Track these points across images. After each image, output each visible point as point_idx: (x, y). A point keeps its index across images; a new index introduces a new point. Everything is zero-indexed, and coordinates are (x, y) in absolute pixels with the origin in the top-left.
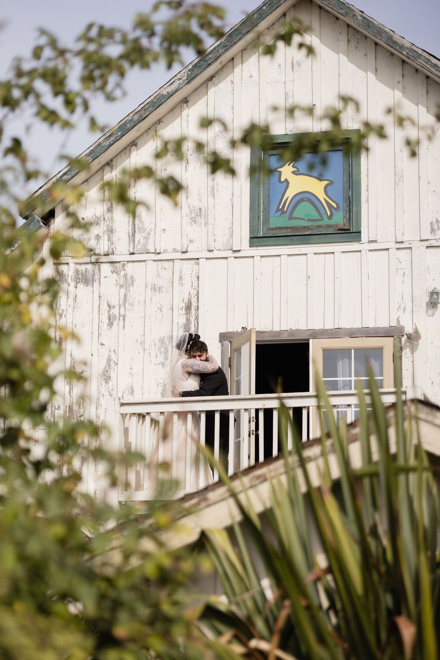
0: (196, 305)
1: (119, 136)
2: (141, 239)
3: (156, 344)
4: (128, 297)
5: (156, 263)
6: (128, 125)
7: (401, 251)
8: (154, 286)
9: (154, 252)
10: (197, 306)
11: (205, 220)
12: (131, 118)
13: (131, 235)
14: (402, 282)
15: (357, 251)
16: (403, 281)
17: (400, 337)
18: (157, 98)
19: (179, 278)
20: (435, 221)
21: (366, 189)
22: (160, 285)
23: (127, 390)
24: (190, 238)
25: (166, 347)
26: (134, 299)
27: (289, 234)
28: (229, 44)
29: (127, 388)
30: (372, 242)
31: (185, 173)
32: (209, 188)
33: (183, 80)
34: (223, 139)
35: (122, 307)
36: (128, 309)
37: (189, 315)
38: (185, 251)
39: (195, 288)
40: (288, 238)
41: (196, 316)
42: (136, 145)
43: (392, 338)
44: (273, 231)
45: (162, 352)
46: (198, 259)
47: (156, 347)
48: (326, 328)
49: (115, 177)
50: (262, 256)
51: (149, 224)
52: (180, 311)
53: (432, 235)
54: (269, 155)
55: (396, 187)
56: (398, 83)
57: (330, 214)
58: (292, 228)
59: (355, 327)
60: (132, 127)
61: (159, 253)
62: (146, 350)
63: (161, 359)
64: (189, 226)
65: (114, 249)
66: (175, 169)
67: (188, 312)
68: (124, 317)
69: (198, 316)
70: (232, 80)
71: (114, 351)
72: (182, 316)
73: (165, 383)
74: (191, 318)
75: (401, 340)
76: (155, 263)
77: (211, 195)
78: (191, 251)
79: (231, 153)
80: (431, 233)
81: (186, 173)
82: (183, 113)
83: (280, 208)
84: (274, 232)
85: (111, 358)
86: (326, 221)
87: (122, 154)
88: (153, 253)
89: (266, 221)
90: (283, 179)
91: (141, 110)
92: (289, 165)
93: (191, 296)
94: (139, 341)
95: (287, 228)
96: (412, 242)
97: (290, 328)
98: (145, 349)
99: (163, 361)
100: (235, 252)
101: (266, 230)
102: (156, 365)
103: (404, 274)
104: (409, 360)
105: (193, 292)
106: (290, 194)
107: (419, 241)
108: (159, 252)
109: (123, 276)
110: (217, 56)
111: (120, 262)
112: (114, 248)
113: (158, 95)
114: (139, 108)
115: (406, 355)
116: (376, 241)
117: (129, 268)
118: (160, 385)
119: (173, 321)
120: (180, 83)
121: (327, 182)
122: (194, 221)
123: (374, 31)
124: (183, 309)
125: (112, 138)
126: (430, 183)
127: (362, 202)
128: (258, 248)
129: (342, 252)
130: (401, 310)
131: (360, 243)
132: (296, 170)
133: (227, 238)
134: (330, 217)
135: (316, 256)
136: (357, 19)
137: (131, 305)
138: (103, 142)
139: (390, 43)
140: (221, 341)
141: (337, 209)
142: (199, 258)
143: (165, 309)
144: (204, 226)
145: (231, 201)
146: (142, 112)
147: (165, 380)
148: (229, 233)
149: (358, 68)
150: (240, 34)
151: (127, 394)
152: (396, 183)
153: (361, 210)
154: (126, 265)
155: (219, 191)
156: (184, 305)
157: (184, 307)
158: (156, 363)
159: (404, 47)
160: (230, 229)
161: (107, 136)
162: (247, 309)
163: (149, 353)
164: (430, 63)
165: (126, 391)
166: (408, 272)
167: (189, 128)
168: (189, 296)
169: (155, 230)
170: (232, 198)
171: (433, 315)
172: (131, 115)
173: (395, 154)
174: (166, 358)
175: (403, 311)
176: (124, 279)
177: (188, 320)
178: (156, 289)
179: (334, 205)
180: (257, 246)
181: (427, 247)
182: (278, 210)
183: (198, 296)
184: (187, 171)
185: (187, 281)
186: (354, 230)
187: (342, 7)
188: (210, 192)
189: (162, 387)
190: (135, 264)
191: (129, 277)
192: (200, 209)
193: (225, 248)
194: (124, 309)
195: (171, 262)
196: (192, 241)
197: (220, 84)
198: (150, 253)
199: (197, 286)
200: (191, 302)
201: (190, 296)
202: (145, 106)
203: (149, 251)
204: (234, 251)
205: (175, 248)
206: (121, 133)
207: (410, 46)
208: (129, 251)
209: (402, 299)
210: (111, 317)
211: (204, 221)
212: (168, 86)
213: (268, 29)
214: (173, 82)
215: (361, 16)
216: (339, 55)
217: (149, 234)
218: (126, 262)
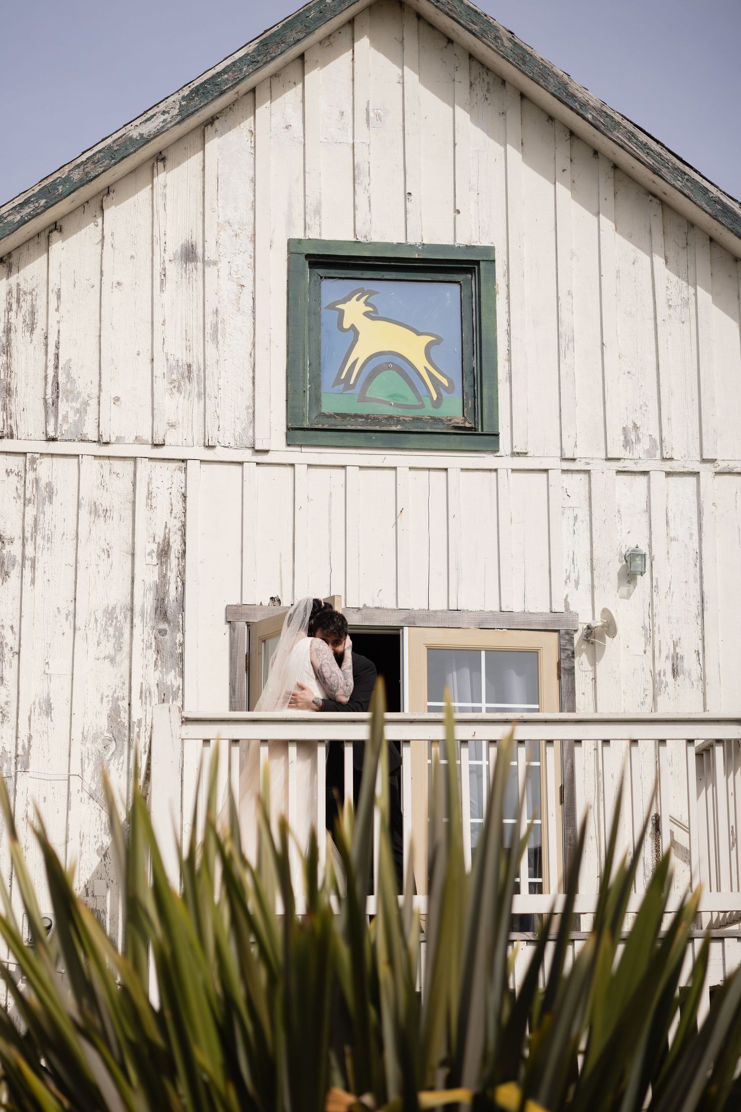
0: (180, 548)
1: (41, 207)
2: (69, 411)
3: (98, 619)
4: (41, 522)
5: (99, 461)
6: (60, 188)
7: (570, 475)
8: (94, 507)
9: (96, 440)
10: (181, 551)
11: (198, 387)
12: (66, 174)
13: (51, 403)
14: (572, 532)
15: (490, 470)
16: (574, 531)
17: (571, 633)
18: (119, 142)
19: (146, 494)
20: (631, 426)
21: (506, 357)
22: (106, 504)
23: (37, 706)
24: (169, 420)
25: (118, 624)
26: (53, 528)
27: (359, 428)
28: (262, 60)
29: (37, 702)
30: (519, 454)
31: (160, 293)
32: (208, 326)
33: (171, 114)
34: (234, 238)
35: (29, 542)
36: (41, 547)
37: (166, 567)
38: (161, 443)
39: (178, 517)
40: (362, 434)
41: (179, 570)
42: (61, 231)
43: (556, 634)
44: (330, 419)
45: (110, 635)
46: (183, 461)
47: (98, 625)
48: (431, 608)
49: (16, 288)
50: (310, 466)
51: (87, 385)
52: (148, 558)
53: (626, 451)
54: (321, 278)
55: (562, 358)
56: (563, 171)
57: (438, 398)
58: (367, 417)
59: (487, 609)
60: (68, 192)
61: (107, 443)
62: (80, 629)
63: (108, 648)
64: (168, 397)
65: (14, 428)
66: (139, 285)
67: (163, 560)
68: (33, 561)
69: (184, 571)
70: (253, 129)
71: (12, 627)
72: (151, 567)
73: (116, 696)
74: (169, 573)
75: (573, 638)
76: (97, 462)
77: (213, 340)
78: (170, 445)
79: (249, 266)
80: (625, 447)
81: (162, 295)
82: (155, 180)
83: (343, 377)
84: (332, 421)
85: (5, 641)
86: (428, 411)
87: (31, 244)
88: (95, 442)
89: (316, 400)
90: (346, 325)
91: (86, 161)
92: (358, 299)
93: (170, 532)
94: (64, 612)
95: (356, 416)
96: (590, 462)
97: (365, 605)
98: (78, 628)
99: (112, 653)
100: (259, 454)
101: (316, 417)
102: (98, 659)
103: (576, 518)
104: (586, 676)
105: (175, 524)
106: (361, 353)
107: (603, 459)
108: (109, 441)
109: (31, 482)
110: (238, 78)
111: (25, 454)
112: (13, 426)
113: (121, 137)
114: (84, 158)
115: (581, 666)
116: (525, 454)
117: (44, 467)
118: (105, 700)
119: (136, 577)
120: (164, 121)
121: (430, 339)
122: (176, 388)
123: (535, 71)
124: (153, 554)
125: (27, 210)
126: (621, 356)
127: (499, 381)
128: (304, 449)
129: (462, 470)
130: (572, 584)
131: (495, 455)
132: (371, 309)
133: (243, 426)
134: (437, 404)
135: (413, 472)
136: (503, 45)
137: (46, 539)
138: (9, 215)
139: (563, 97)
140: (230, 622)
141: (450, 390)
142: (187, 460)
143: (116, 554)
144: (196, 399)
145: (251, 356)
146: (88, 165)
147: (116, 689)
148: (247, 416)
149: (488, 135)
150: (284, 43)
151: (37, 713)
152: (561, 352)
153: (498, 394)
154: (38, 462)
155: (227, 335)
156: (154, 547)
157: (156, 551)
158: (97, 657)
159: (588, 106)
160: (247, 408)
161: (16, 203)
162: (280, 564)
163: (85, 636)
164: (635, 141)
165: (35, 708)
166: (583, 514)
167: (167, 208)
168: (165, 530)
169: (99, 398)
170: (253, 351)
171: (629, 596)
172: (67, 169)
173: (558, 298)
174: (119, 648)
175: (574, 585)
176: (34, 489)
177: (163, 577)
178: (98, 512)
179: (445, 382)
180: (301, 446)
181: (618, 472)
182: (338, 381)
183: (182, 532)
184: (163, 291)
185: (162, 501)
186: (486, 431)
187: (474, 20)
188: (209, 335)
189: (111, 703)
190: (56, 460)
191: (42, 484)
192: (189, 366)
193: (238, 443)
194: (33, 546)
195: (130, 462)
196: (172, 426)
197: (229, 133)
198: (89, 441)
199: (181, 513)
200: (169, 542)
201: (167, 531)
202: (94, 155)
203: (85, 436)
204: (258, 451)
205: (140, 436)
206: (46, 202)
207: (600, 107)
208: (46, 435)
209: (573, 563)
210: (6, 561)
211: (196, 389)
212: (141, 123)
213: (320, 43)
214: (152, 116)
215: (510, 40)
216: (454, 108)
217: (86, 404)
218: (39, 455)
